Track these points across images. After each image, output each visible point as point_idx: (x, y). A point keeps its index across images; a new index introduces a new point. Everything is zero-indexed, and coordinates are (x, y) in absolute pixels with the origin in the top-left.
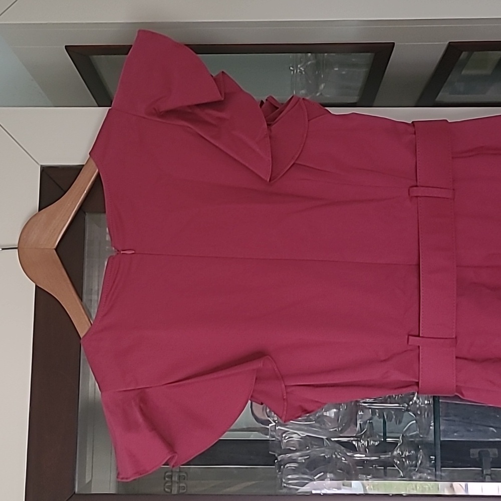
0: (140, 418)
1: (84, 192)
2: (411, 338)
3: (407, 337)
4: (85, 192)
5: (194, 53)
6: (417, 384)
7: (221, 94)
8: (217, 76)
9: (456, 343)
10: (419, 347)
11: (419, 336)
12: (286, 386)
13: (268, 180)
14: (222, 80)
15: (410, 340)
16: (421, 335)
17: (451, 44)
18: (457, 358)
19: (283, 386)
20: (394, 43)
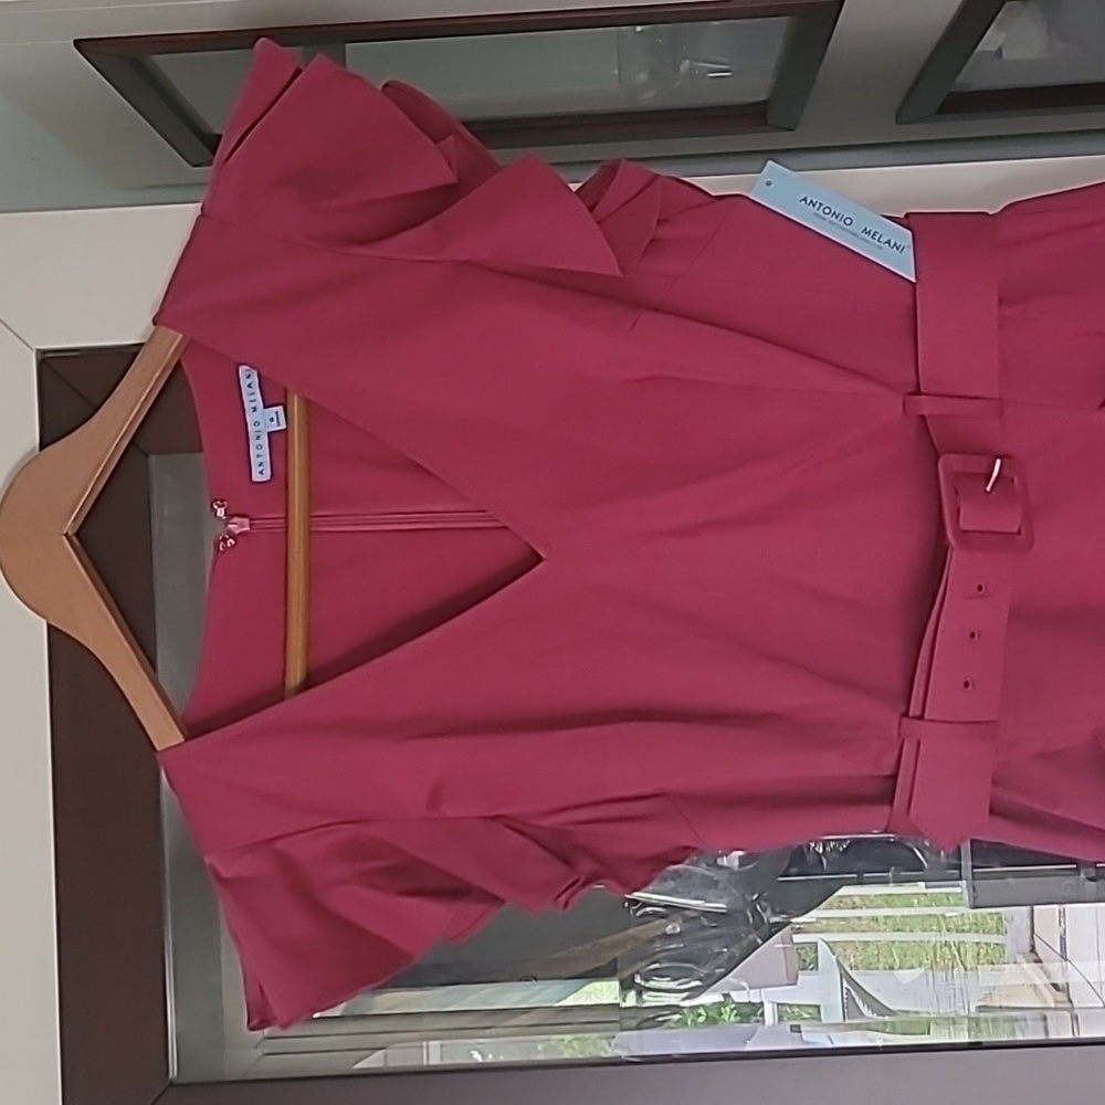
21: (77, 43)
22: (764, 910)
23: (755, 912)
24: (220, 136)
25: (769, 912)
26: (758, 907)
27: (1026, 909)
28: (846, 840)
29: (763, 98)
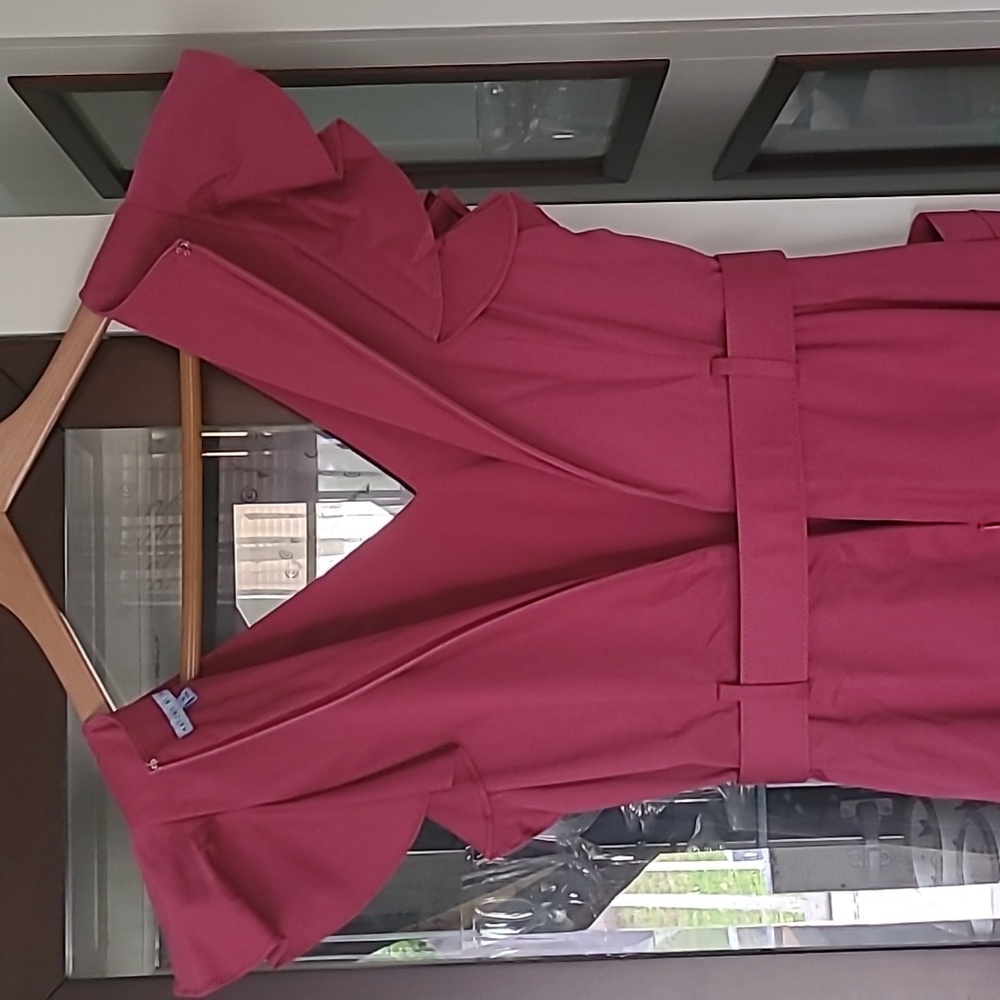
0: (208, 876)
1: (61, 397)
2: (723, 688)
3: (715, 687)
4: (63, 398)
5: (276, 86)
6: (737, 770)
7: (336, 169)
8: (328, 129)
9: (810, 690)
10: (739, 704)
11: (737, 682)
12: (488, 794)
13: (436, 337)
14: (337, 136)
15: (722, 692)
16: (742, 681)
17: (780, 60)
18: (811, 718)
19: (483, 793)
20: (667, 62)
21: (11, 80)
22: (589, 849)
23: (580, 850)
24: (131, 173)
25: (593, 851)
26: (583, 847)
27: (823, 895)
28: (662, 804)
29: (599, 153)
